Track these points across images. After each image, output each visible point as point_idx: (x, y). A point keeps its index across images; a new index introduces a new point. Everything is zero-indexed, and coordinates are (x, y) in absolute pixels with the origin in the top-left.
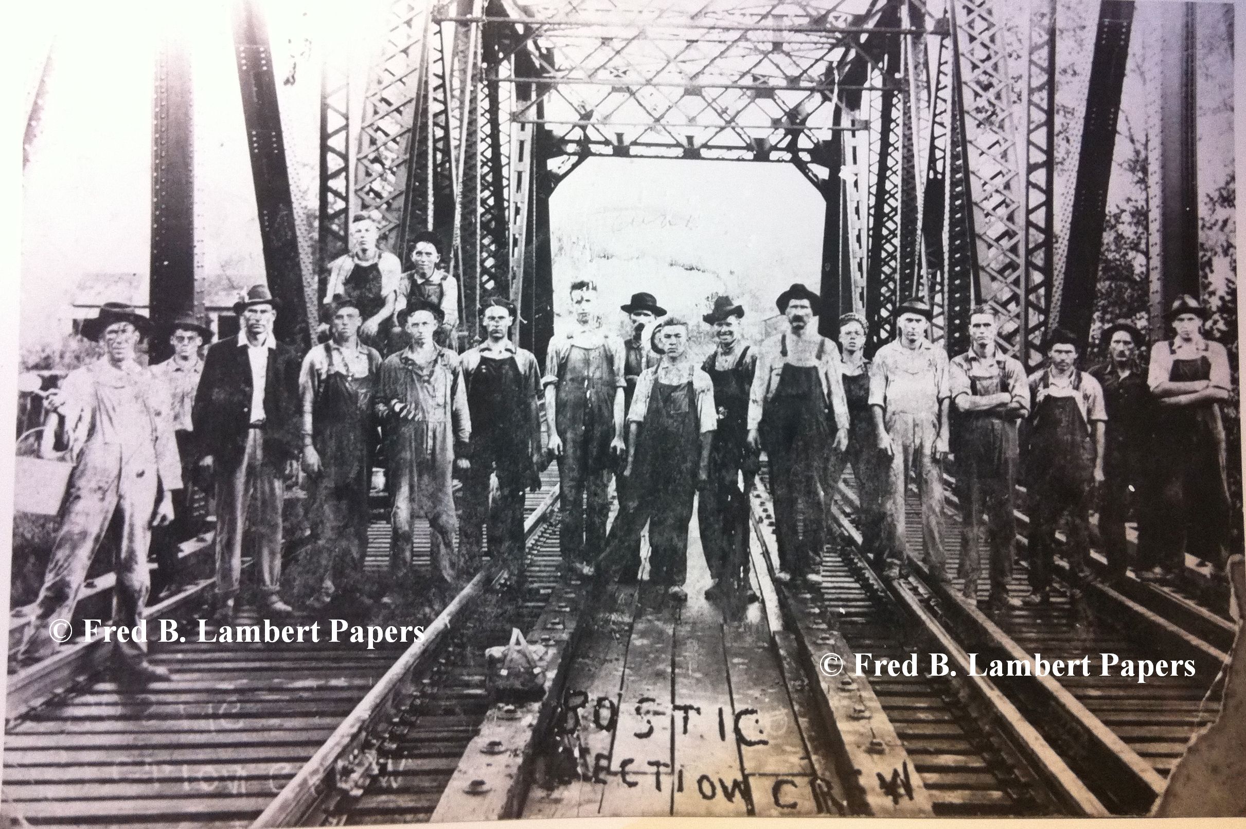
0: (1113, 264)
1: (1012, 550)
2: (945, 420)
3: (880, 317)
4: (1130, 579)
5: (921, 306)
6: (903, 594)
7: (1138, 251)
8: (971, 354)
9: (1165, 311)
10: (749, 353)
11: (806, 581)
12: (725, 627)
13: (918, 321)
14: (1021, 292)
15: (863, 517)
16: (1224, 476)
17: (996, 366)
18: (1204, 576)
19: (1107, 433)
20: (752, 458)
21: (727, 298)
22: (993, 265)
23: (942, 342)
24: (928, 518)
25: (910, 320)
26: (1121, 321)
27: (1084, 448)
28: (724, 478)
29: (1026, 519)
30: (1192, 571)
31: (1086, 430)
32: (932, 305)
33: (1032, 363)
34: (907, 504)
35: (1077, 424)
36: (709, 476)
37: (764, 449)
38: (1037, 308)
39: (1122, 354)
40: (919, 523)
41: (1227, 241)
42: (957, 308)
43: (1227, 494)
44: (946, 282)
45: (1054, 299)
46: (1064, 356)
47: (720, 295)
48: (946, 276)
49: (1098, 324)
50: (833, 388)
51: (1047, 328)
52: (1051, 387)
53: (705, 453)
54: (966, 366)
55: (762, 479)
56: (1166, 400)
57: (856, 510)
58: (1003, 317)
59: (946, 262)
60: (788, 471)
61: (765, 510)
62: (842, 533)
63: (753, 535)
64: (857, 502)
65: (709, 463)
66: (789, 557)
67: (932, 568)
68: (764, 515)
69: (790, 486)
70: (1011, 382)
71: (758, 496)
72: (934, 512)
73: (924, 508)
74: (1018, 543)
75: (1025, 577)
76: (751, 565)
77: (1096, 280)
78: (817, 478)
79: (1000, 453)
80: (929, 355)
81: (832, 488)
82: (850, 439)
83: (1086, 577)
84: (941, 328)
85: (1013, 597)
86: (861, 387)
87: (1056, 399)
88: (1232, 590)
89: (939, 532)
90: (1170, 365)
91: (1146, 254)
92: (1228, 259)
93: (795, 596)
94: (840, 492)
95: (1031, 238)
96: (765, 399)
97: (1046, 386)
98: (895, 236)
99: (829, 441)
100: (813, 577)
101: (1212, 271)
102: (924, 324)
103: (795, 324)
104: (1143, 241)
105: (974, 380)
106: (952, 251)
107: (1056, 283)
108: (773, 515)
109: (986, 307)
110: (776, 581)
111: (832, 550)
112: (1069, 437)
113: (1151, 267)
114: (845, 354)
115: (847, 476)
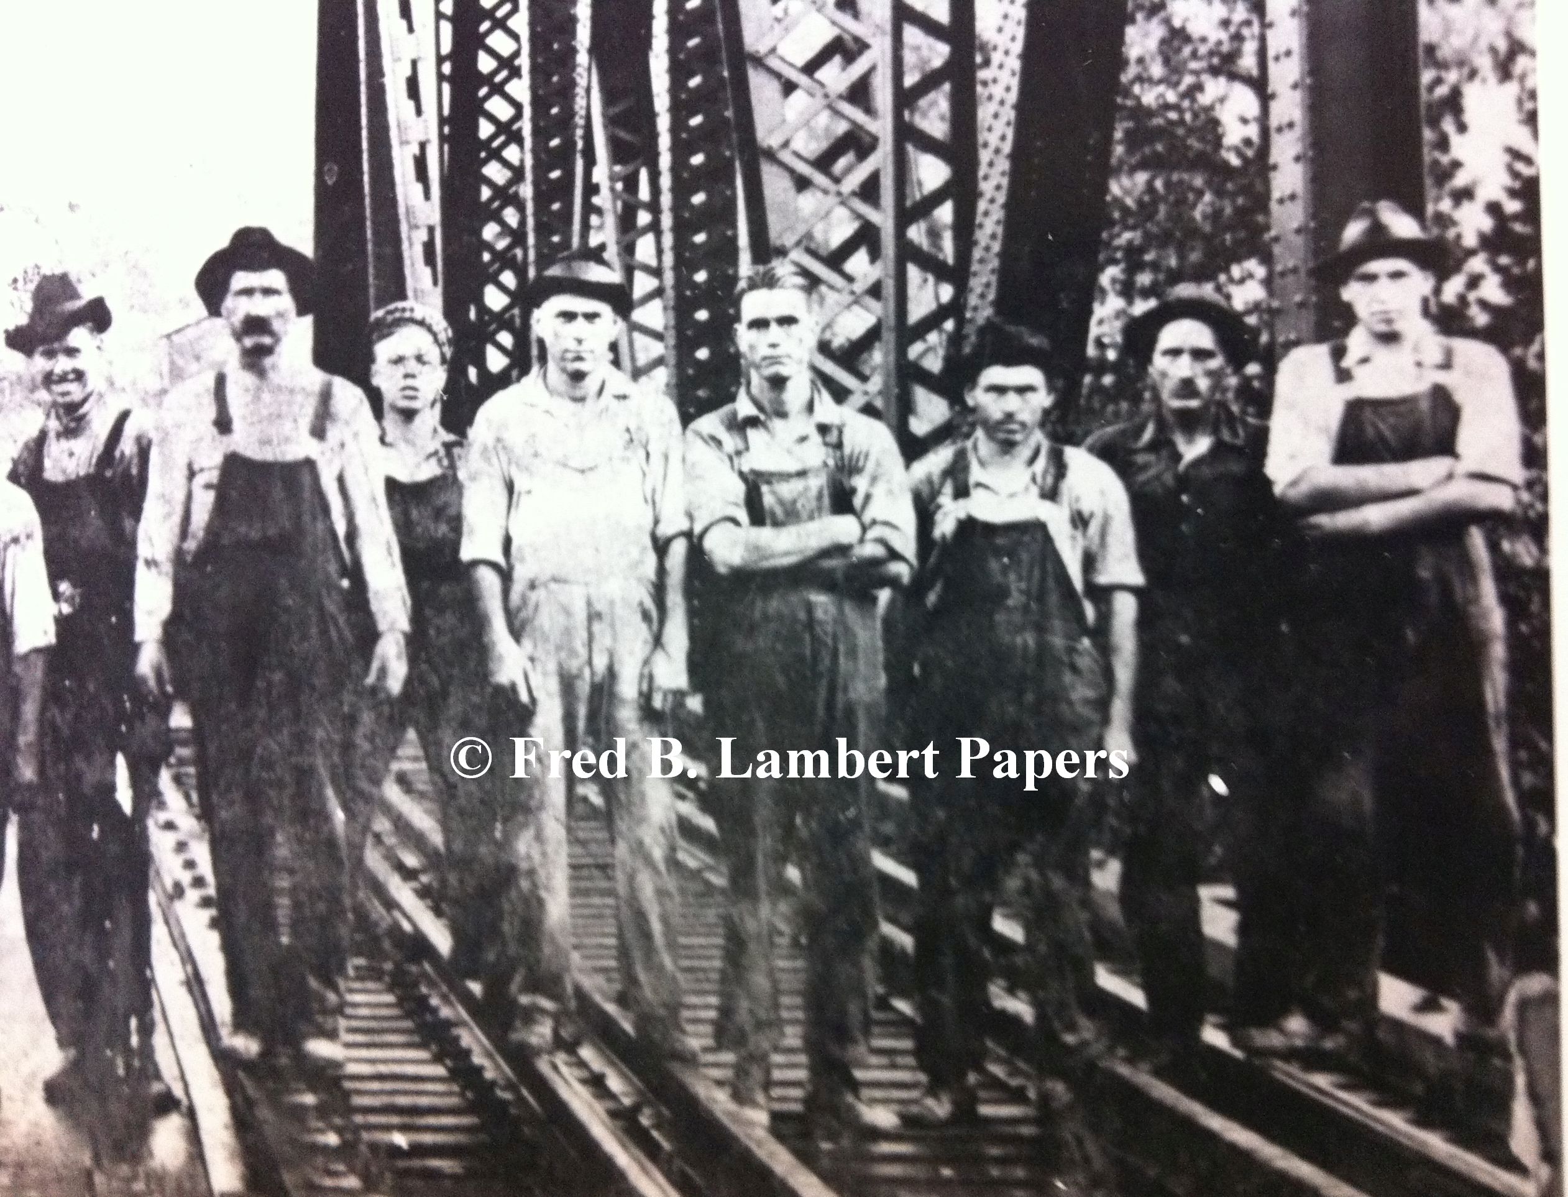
0: (1158, 121)
1: (870, 968)
2: (676, 600)
3: (483, 309)
4: (1214, 1052)
5: (595, 273)
6: (564, 1093)
7: (1233, 76)
8: (744, 407)
9: (1316, 252)
10: (130, 430)
11: (302, 1058)
12: (99, 1179)
13: (591, 317)
14: (884, 219)
15: (453, 879)
16: (1500, 744)
17: (816, 438)
18: (1436, 1041)
19: (1144, 623)
20: (152, 721)
21: (64, 279)
22: (798, 144)
23: (662, 376)
24: (631, 878)
25: (569, 316)
26: (1185, 290)
27: (1074, 669)
28: (79, 777)
29: (909, 877)
30: (1397, 1025)
31: (1080, 615)
32: (629, 271)
33: (919, 426)
34: (574, 840)
35: (1054, 599)
36: (41, 772)
37: (182, 693)
38: (931, 264)
39: (1187, 387)
40: (611, 893)
41: (1509, 35)
42: (701, 277)
43: (1510, 798)
44: (666, 200)
45: (982, 236)
46: (1012, 402)
47: (47, 271)
48: (666, 181)
49: (1114, 303)
50: (360, 520)
51: (961, 322)
52: (977, 494)
53: (30, 710)
54: (731, 442)
55: (178, 780)
56: (1324, 520)
57: (434, 859)
58: (831, 297)
59: (664, 141)
60: (246, 756)
61: (190, 865)
62: (396, 928)
63: (159, 932)
64: (436, 838)
65: (41, 735)
66: (255, 992)
67: (644, 1021)
68: (186, 877)
69: (253, 797)
70: (860, 483)
71: (170, 826)
72: (648, 861)
73: (622, 850)
74: (887, 946)
75: (907, 1044)
76: (157, 1014)
77: (1106, 171)
78: (324, 773)
79: (832, 689)
80: (624, 415)
81: (368, 799)
82: (413, 660)
83: (1084, 1044)
84: (658, 336)
85: (873, 1102)
86: (439, 513)
87: (990, 529)
88: (1520, 1081)
89: (665, 920)
90: (1333, 416)
91: (1260, 85)
92: (1512, 89)
93: (274, 1099)
94: (387, 809)
95: (909, 58)
96: (179, 556)
97: (962, 492)
98: (515, 73)
99: (356, 668)
100: (320, 1048)
101: (1462, 128)
102: (609, 325)
103: (249, 342)
104: (1250, 48)
105: (754, 483)
106: (680, 109)
107: (986, 188)
108: (210, 878)
109: (782, 268)
110: (223, 1058)
111: (372, 973)
112: (1029, 639)
113: (1274, 121)
114: (391, 421)
115: (407, 766)
